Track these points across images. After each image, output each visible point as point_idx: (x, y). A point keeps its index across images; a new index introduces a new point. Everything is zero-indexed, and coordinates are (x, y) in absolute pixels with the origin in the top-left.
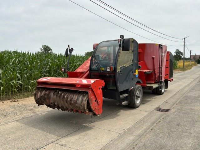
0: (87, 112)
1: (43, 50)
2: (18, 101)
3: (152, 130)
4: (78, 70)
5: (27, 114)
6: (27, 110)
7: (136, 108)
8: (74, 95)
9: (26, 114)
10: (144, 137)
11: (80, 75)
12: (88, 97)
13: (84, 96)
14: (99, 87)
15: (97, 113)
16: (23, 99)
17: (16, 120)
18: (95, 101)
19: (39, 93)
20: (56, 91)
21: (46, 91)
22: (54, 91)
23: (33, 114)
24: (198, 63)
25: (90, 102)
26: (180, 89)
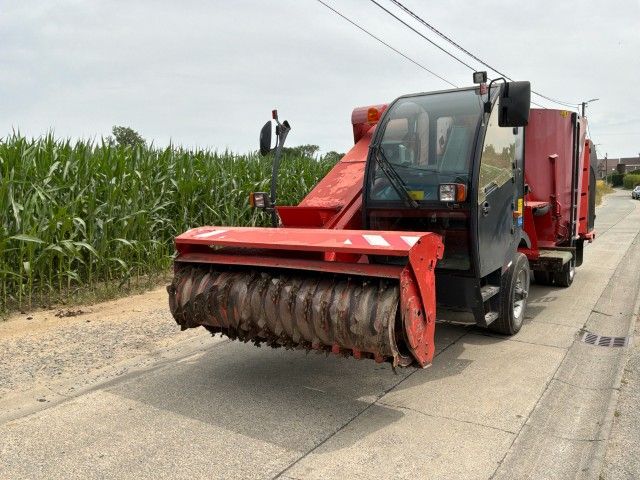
0: (395, 354)
1: (116, 143)
2: (82, 313)
3: (617, 414)
4: (314, 201)
5: (132, 361)
6: (126, 345)
7: (511, 335)
8: (334, 291)
9: (128, 361)
10: (610, 445)
11: (328, 218)
12: (399, 298)
13: (376, 296)
14: (430, 262)
15: (421, 360)
16: (96, 306)
17: (96, 384)
18: (419, 314)
19: (188, 285)
20: (257, 277)
21: (214, 278)
22: (248, 278)
23: (152, 360)
24: (614, 186)
25: (404, 317)
26: (613, 266)
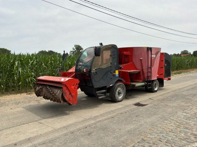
0: (62, 101)
1: (75, 49)
4: (70, 71)
7: (117, 102)
11: (69, 75)
12: (62, 91)
14: (73, 84)
15: (71, 104)
18: (70, 94)
21: (41, 86)
22: (45, 86)
25: (64, 95)
